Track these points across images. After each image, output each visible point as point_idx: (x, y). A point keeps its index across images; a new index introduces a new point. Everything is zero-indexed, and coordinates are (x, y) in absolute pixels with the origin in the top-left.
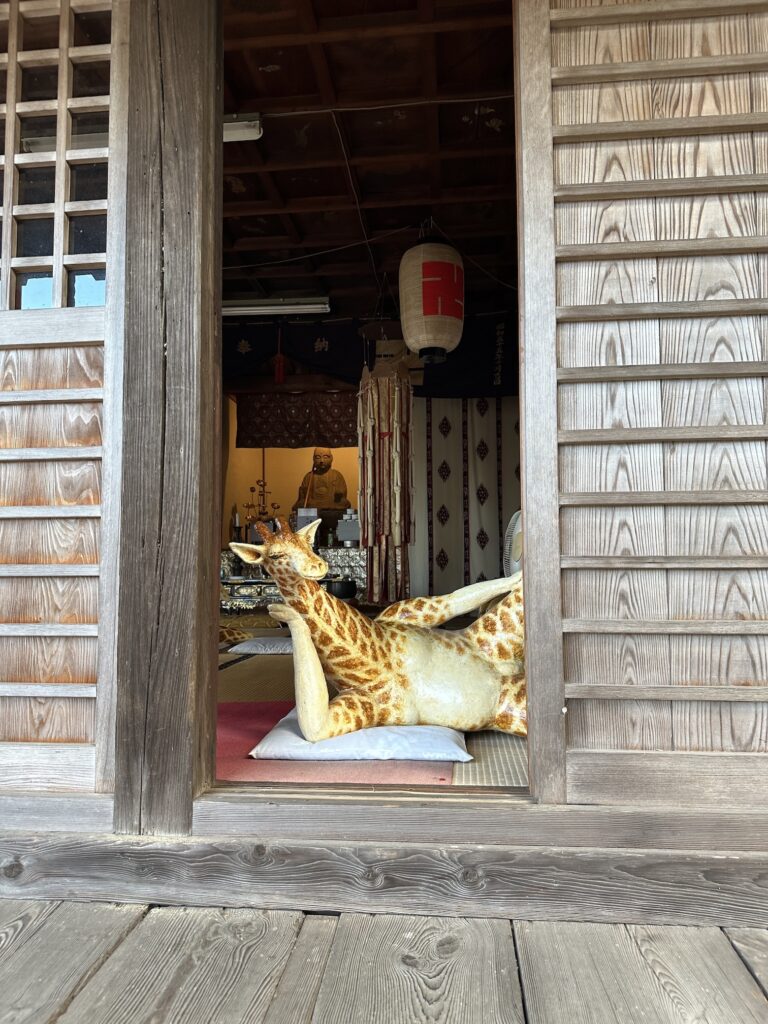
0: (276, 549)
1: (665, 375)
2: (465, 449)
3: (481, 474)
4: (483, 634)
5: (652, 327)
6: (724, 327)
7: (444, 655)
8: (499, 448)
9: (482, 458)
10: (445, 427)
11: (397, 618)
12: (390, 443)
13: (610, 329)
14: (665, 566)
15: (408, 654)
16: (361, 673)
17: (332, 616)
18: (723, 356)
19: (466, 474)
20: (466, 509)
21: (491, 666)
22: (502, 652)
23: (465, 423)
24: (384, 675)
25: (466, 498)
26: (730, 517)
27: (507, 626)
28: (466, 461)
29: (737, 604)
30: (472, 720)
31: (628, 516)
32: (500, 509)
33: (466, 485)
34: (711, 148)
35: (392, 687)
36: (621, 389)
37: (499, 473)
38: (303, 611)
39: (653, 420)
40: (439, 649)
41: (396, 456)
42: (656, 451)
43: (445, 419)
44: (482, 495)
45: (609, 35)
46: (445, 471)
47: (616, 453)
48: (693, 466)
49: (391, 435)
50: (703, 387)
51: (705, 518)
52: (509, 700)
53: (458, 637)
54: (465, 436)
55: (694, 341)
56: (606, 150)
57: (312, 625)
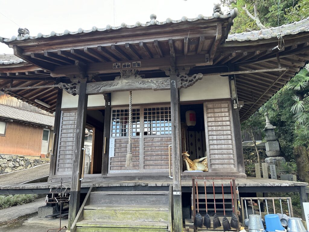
0: (185, 154)
1: (217, 140)
2: (196, 140)
3: (199, 145)
4: (203, 162)
5: (215, 136)
6: (221, 136)
7: (200, 164)
8: (202, 140)
9: (199, 142)
10: (191, 136)
11: (195, 161)
12: (184, 140)
13: (212, 136)
14: (217, 154)
15: (197, 164)
16: (192, 166)
17: (189, 160)
18: (221, 138)
19: (196, 145)
20: (196, 152)
21: (204, 165)
22: (205, 164)
23: (195, 135)
24: (194, 166)
25: (196, 149)
26: (222, 150)
27: (206, 161)
28: (196, 142)
29: (223, 157)
30: (203, 170)
31: (214, 150)
32: (203, 151)
33: (196, 147)
34: (219, 123)
35: (195, 167)
36: (213, 141)
37: (202, 144)
38: (187, 160)
39: (216, 143)
40: (199, 164)
41: (185, 142)
42: (216, 145)
43: (191, 134)
44: (199, 149)
45: (211, 114)
46: (192, 144)
47: (213, 146)
48: (219, 147)
49: (184, 139)
50: (220, 141)
51: (220, 150)
52: (206, 168)
53: (201, 163)
54: (195, 137)
55: (219, 137)
56: (211, 123)
57: (188, 161)
